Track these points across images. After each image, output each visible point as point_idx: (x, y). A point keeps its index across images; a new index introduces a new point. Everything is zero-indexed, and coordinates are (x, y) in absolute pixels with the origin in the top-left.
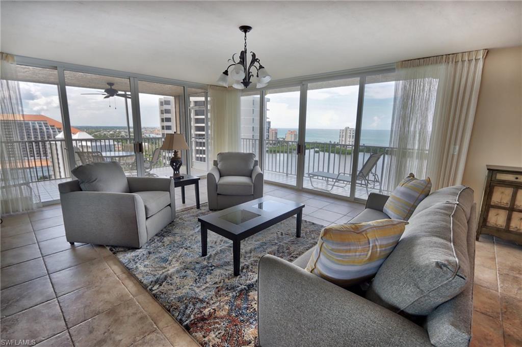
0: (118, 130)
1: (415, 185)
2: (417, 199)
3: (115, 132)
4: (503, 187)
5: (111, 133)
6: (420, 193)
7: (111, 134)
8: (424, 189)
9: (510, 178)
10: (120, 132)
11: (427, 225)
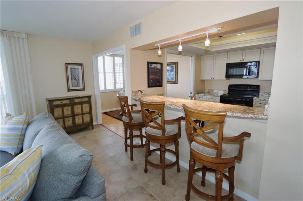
1: (16, 120)
2: (22, 129)
4: (57, 108)
6: (23, 124)
8: (25, 121)
9: (59, 103)
11: (53, 141)
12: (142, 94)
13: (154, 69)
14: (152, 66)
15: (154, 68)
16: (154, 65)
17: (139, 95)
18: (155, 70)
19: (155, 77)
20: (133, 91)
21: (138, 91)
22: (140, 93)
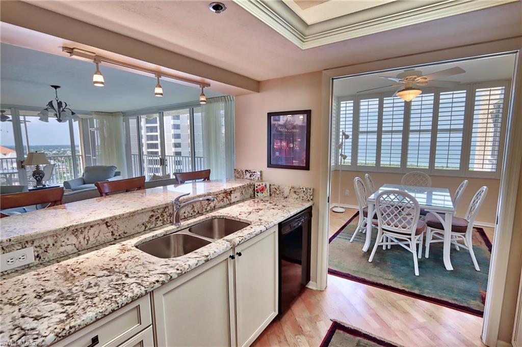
0: (62, 149)
3: (59, 152)
5: (54, 152)
7: (54, 154)
10: (65, 151)
12: (252, 178)
13: (285, 128)
14: (279, 120)
15: (284, 126)
16: (283, 119)
17: (246, 178)
18: (288, 129)
19: (288, 144)
20: (235, 170)
21: (244, 171)
22: (248, 175)
